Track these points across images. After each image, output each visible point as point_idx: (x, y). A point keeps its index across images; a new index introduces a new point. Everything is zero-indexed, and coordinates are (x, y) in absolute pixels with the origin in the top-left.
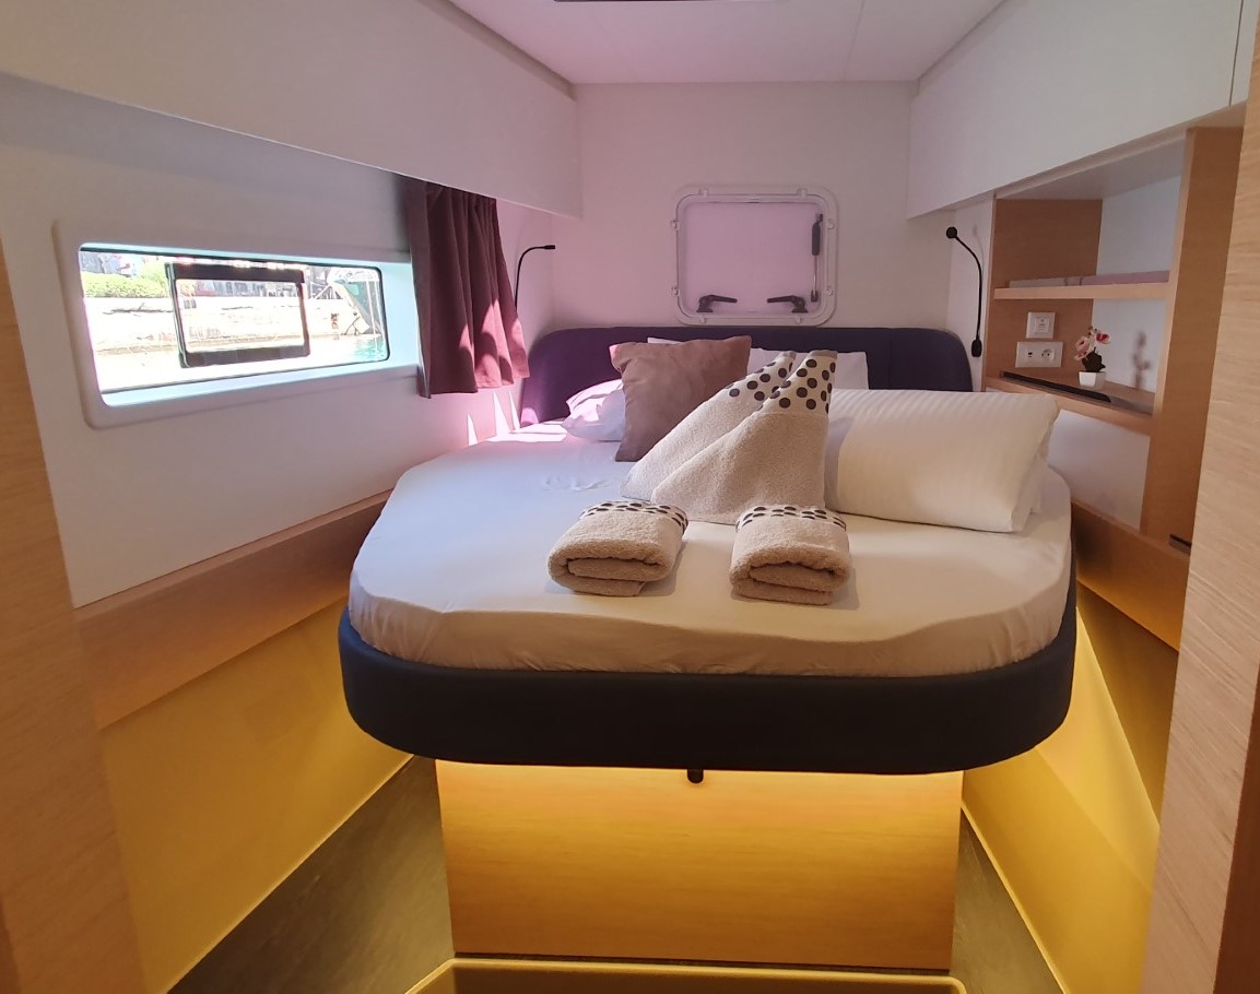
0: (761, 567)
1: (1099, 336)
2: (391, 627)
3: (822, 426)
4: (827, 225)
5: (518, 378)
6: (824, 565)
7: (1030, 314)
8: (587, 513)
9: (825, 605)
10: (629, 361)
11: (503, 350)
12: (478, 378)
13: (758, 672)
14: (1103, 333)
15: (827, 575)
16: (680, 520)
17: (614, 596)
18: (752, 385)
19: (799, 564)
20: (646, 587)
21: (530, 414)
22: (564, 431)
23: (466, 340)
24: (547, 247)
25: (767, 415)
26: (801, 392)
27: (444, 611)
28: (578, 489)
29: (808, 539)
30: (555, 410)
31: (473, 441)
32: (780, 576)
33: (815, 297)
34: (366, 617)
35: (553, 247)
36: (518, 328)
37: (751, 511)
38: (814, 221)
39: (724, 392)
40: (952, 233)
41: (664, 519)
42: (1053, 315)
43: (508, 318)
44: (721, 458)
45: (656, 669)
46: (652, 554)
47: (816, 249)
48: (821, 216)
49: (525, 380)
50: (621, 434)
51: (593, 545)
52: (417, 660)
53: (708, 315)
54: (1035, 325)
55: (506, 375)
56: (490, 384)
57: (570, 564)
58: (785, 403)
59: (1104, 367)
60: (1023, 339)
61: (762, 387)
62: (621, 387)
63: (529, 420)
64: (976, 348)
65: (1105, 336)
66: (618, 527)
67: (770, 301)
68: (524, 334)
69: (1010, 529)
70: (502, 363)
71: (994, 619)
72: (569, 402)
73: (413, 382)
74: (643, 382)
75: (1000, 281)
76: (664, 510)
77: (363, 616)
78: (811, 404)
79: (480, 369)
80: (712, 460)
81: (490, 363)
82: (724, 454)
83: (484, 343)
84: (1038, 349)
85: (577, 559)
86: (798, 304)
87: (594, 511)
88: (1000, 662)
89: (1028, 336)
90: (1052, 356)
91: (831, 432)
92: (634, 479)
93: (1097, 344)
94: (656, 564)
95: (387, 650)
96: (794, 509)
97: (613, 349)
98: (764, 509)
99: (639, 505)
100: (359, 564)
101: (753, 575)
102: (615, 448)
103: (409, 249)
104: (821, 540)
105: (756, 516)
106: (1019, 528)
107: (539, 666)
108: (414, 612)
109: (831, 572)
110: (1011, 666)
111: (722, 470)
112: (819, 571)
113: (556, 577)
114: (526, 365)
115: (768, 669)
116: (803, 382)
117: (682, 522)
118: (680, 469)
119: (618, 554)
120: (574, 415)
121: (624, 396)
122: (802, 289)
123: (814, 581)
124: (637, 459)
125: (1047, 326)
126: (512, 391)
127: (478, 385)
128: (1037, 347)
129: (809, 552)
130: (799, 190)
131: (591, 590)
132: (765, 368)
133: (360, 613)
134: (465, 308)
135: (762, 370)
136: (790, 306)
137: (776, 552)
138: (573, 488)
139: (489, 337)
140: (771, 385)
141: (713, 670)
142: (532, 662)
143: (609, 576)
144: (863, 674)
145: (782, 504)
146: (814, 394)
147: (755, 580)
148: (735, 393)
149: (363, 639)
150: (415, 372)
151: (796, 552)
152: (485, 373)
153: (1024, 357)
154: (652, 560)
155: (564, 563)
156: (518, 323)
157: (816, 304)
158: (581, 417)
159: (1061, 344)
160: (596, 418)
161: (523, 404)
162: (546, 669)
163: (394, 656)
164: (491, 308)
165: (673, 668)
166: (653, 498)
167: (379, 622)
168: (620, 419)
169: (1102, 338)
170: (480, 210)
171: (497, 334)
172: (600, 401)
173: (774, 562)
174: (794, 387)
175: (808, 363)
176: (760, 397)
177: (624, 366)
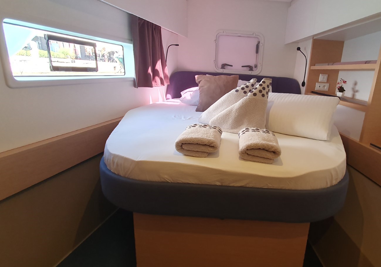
0: (250, 149)
1: (344, 82)
2: (117, 165)
3: (265, 103)
4: (261, 45)
5: (166, 85)
6: (273, 150)
7: (320, 74)
8: (188, 127)
9: (271, 163)
10: (201, 81)
11: (162, 75)
12: (153, 83)
13: (248, 186)
14: (345, 80)
15: (273, 153)
16: (220, 131)
17: (198, 157)
18: (243, 89)
19: (263, 149)
20: (209, 155)
21: (169, 96)
22: (180, 101)
23: (150, 71)
24: (176, 45)
25: (249, 98)
26: (260, 91)
27: (137, 160)
28: (184, 119)
29: (266, 140)
30: (177, 95)
31: (151, 103)
32: (256, 153)
33: (256, 66)
34: (109, 160)
35: (178, 45)
36: (167, 69)
37: (244, 129)
38: (257, 43)
39: (234, 90)
40: (299, 49)
41: (215, 131)
42: (327, 75)
43: (164, 65)
44: (233, 111)
45: (213, 184)
46: (212, 143)
47: (257, 52)
48: (259, 42)
49: (168, 85)
50: (197, 103)
51: (191, 139)
52: (127, 176)
53: (224, 70)
54: (322, 78)
55: (162, 83)
56: (157, 85)
57: (183, 145)
58: (255, 94)
59: (345, 91)
60: (318, 82)
61: (246, 89)
62: (198, 89)
63: (169, 98)
64: (303, 84)
65: (346, 82)
66: (200, 133)
67: (243, 67)
68: (168, 71)
69: (326, 139)
70: (161, 79)
71: (328, 171)
72: (181, 93)
73: (132, 83)
74: (206, 87)
75: (312, 64)
76: (215, 128)
77: (108, 160)
78: (263, 95)
79: (154, 80)
80: (230, 112)
81: (157, 78)
82: (234, 110)
83: (156, 72)
84: (322, 85)
85: (185, 143)
86: (251, 68)
87: (191, 127)
88: (329, 186)
89: (319, 81)
90: (326, 87)
91: (269, 105)
92: (203, 117)
93: (343, 84)
94: (213, 147)
95: (116, 173)
96: (259, 130)
97: (196, 76)
98: (249, 129)
99: (206, 126)
100: (108, 142)
101: (247, 152)
102: (196, 107)
103: (132, 40)
104: (270, 141)
105: (246, 131)
106: (329, 139)
107: (170, 181)
108: (126, 160)
109: (274, 152)
110: (332, 186)
111: (233, 115)
112: (270, 152)
113: (178, 150)
114: (169, 81)
115: (251, 185)
116: (261, 88)
117: (220, 132)
118: (219, 114)
119: (200, 142)
120: (183, 96)
121: (199, 91)
122: (252, 63)
123: (269, 155)
124: (203, 111)
125: (325, 78)
126: (164, 88)
127: (153, 85)
128: (321, 84)
129: (268, 145)
130: (253, 33)
131: (190, 155)
132: (247, 83)
133: (107, 159)
134: (150, 60)
135: (246, 84)
136: (248, 68)
137: (256, 144)
138: (183, 119)
139: (157, 71)
140: (249, 89)
141: (232, 185)
142: (168, 180)
143: (196, 150)
144: (284, 188)
145: (254, 127)
146: (264, 92)
147: (248, 154)
148: (237, 91)
149: (108, 168)
150: (133, 79)
151: (263, 145)
152: (156, 82)
153: (318, 87)
154: (212, 145)
155: (181, 145)
156: (166, 67)
157: (256, 68)
158: (185, 97)
159: (329, 84)
160: (190, 98)
161: (167, 92)
162: (173, 182)
163: (118, 175)
164: (158, 62)
165: (218, 184)
166: (210, 123)
167: (113, 162)
168: (197, 99)
169: (345, 82)
170: (156, 30)
171: (160, 70)
172: (192, 93)
173: (255, 148)
174: (258, 89)
175: (263, 82)
176: (245, 92)
177: (199, 82)
